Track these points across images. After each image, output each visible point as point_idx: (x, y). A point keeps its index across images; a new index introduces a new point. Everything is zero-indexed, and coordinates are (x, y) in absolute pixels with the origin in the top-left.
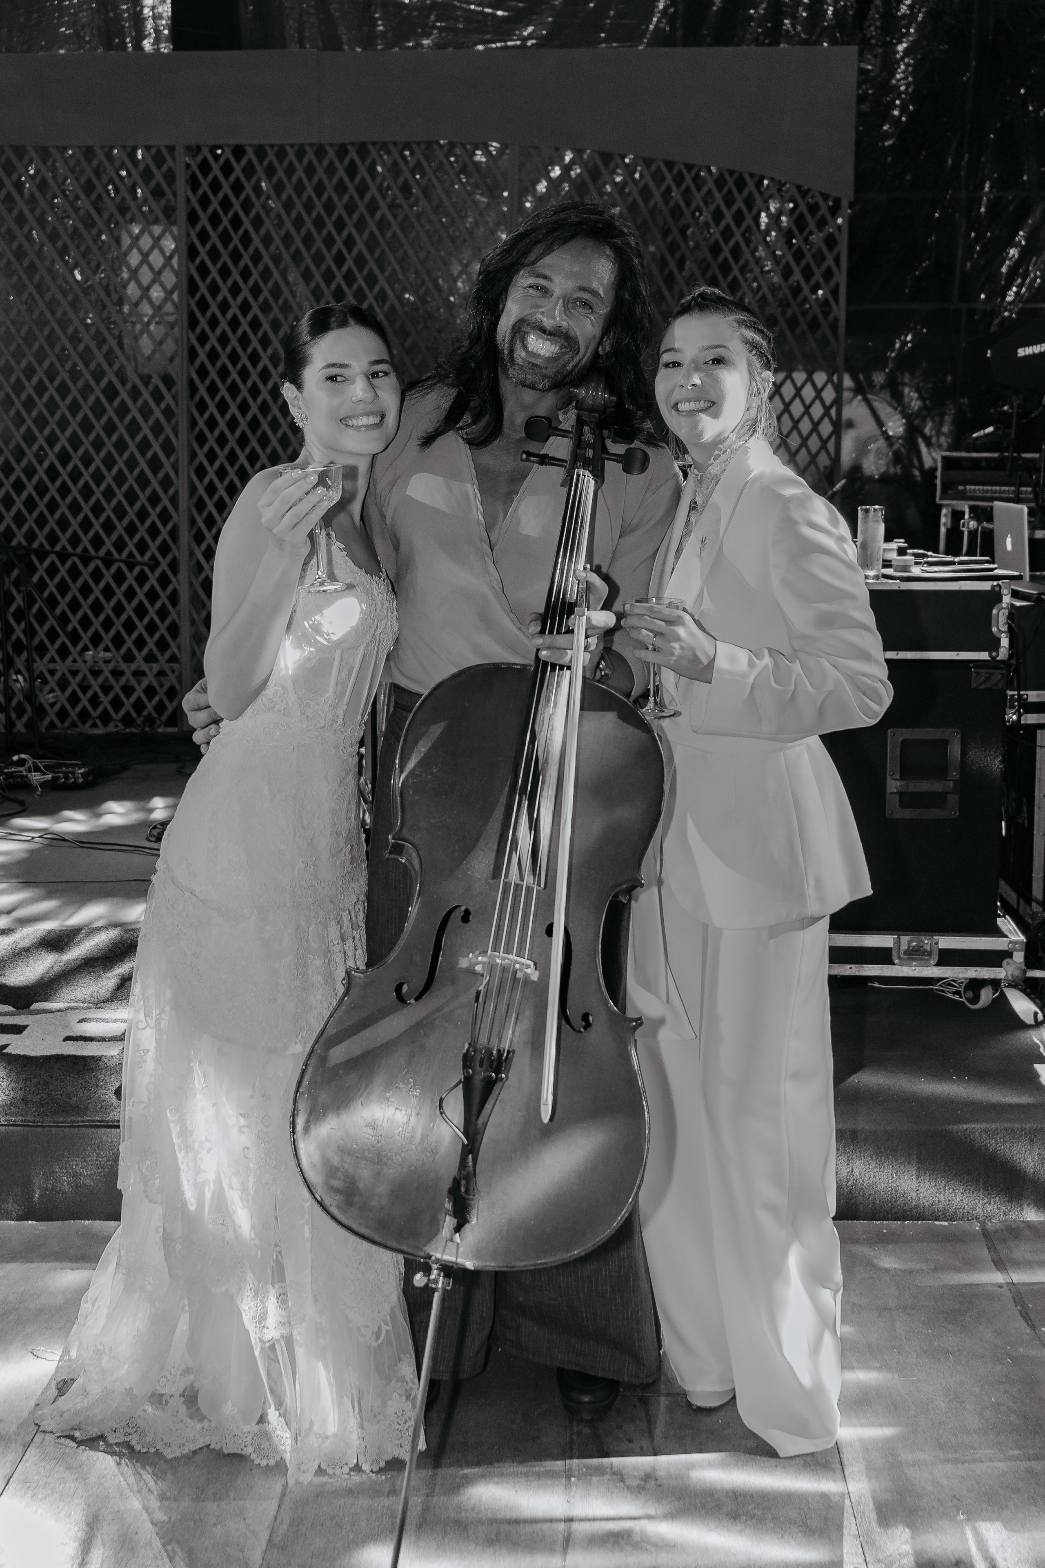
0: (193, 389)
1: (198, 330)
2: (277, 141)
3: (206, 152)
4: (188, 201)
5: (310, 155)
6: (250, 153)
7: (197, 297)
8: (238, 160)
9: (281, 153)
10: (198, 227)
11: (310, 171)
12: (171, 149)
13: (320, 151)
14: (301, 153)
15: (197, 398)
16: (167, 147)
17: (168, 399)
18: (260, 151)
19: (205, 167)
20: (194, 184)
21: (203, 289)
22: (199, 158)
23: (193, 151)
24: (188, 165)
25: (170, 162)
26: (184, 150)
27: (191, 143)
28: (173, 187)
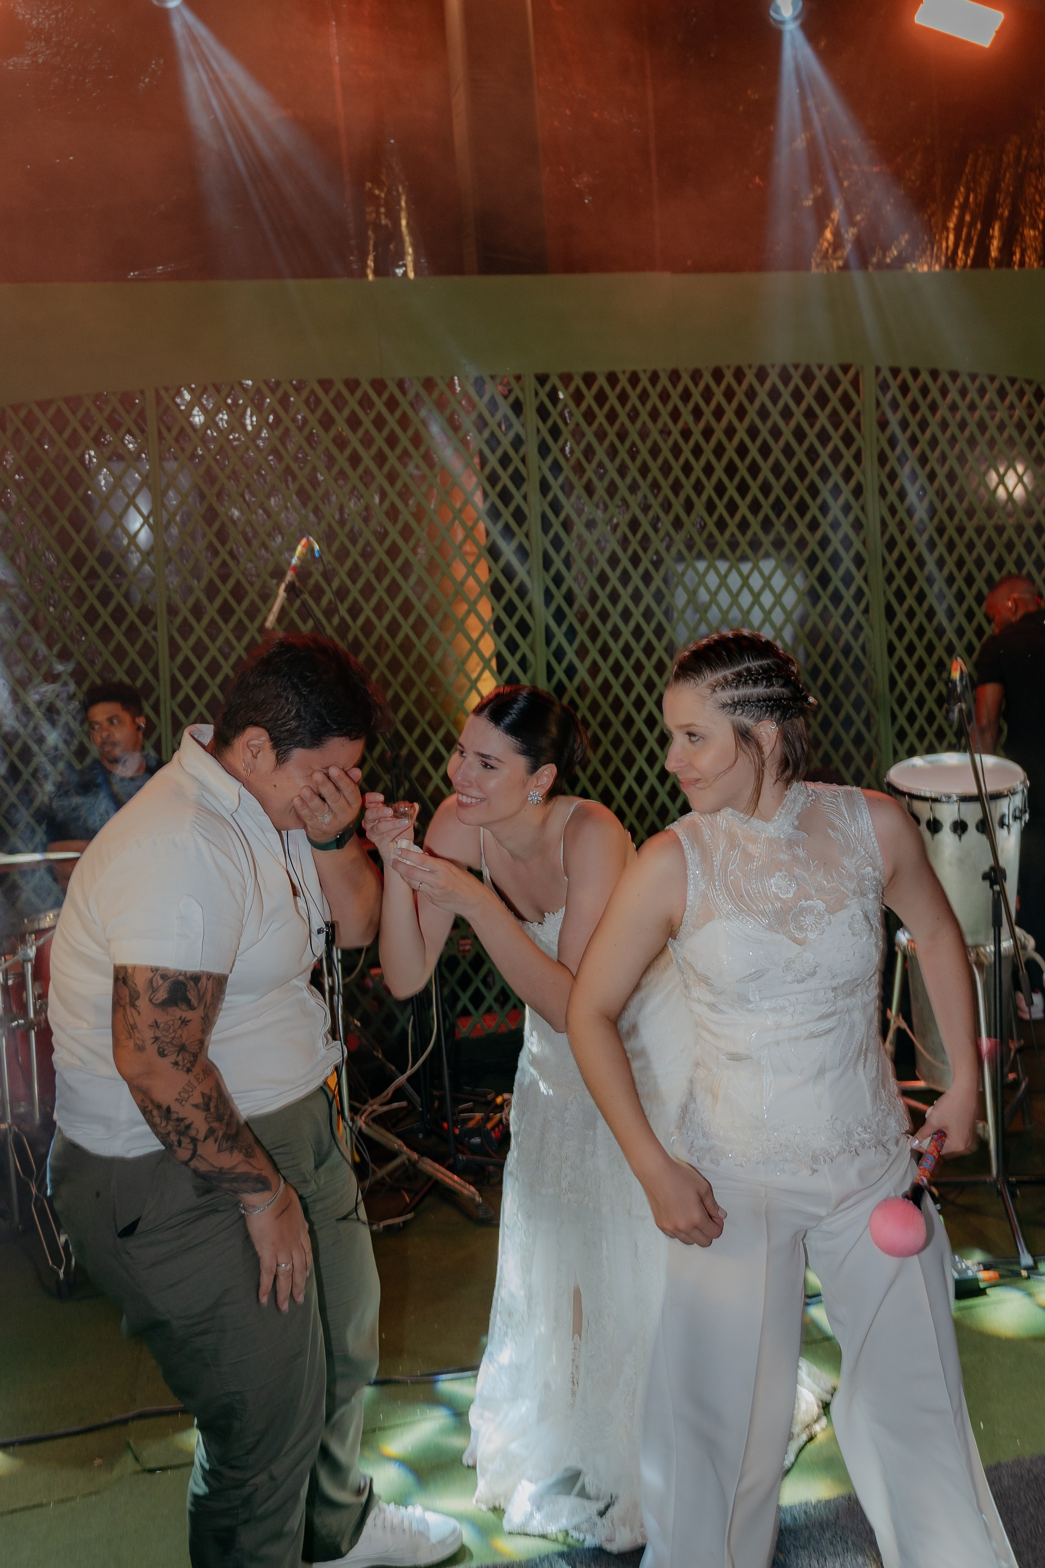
0: (549, 637)
1: (553, 571)
3: (554, 381)
4: (538, 431)
6: (602, 381)
7: (551, 534)
8: (589, 387)
10: (549, 460)
11: (665, 396)
12: (518, 378)
15: (554, 645)
16: (514, 376)
17: (524, 646)
19: (554, 396)
20: (543, 413)
21: (557, 527)
22: (548, 387)
23: (542, 379)
24: (537, 394)
25: (517, 392)
26: (533, 379)
27: (541, 370)
28: (522, 418)
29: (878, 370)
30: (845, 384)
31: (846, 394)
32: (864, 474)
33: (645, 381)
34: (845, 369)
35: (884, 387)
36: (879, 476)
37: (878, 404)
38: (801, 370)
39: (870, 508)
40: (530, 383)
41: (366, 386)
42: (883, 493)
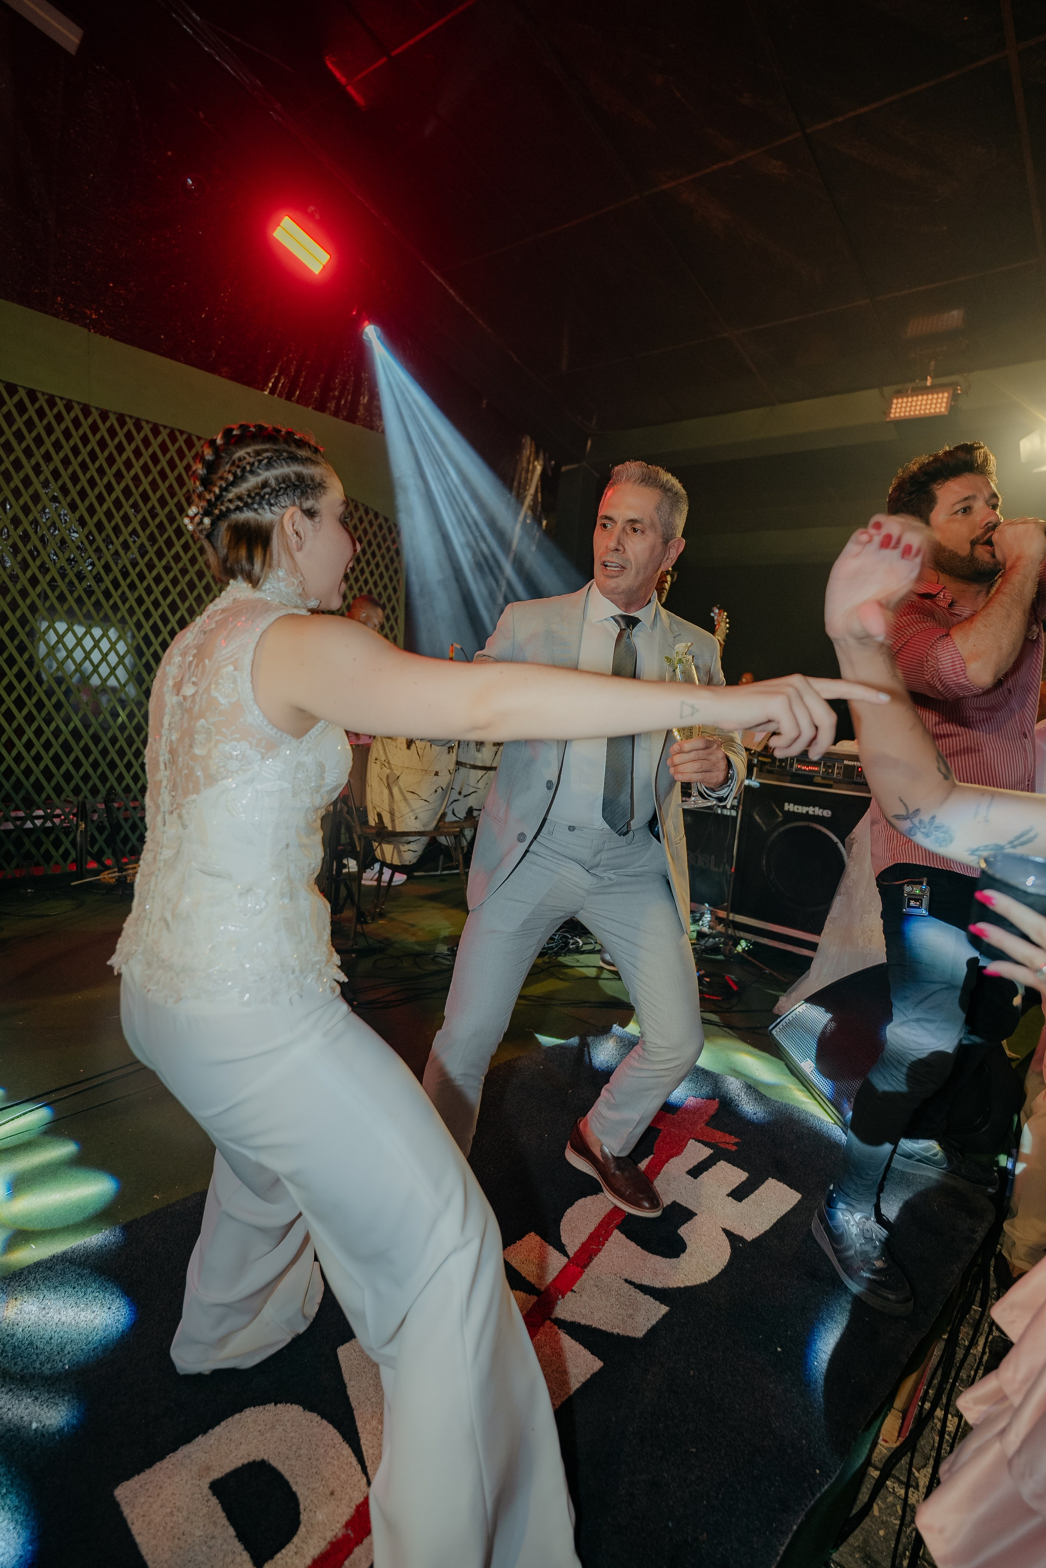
5: (77, 411)
6: (22, 394)
8: (10, 395)
9: (51, 401)
11: (76, 423)
13: (86, 410)
14: (69, 406)
18: (32, 394)
33: (60, 406)
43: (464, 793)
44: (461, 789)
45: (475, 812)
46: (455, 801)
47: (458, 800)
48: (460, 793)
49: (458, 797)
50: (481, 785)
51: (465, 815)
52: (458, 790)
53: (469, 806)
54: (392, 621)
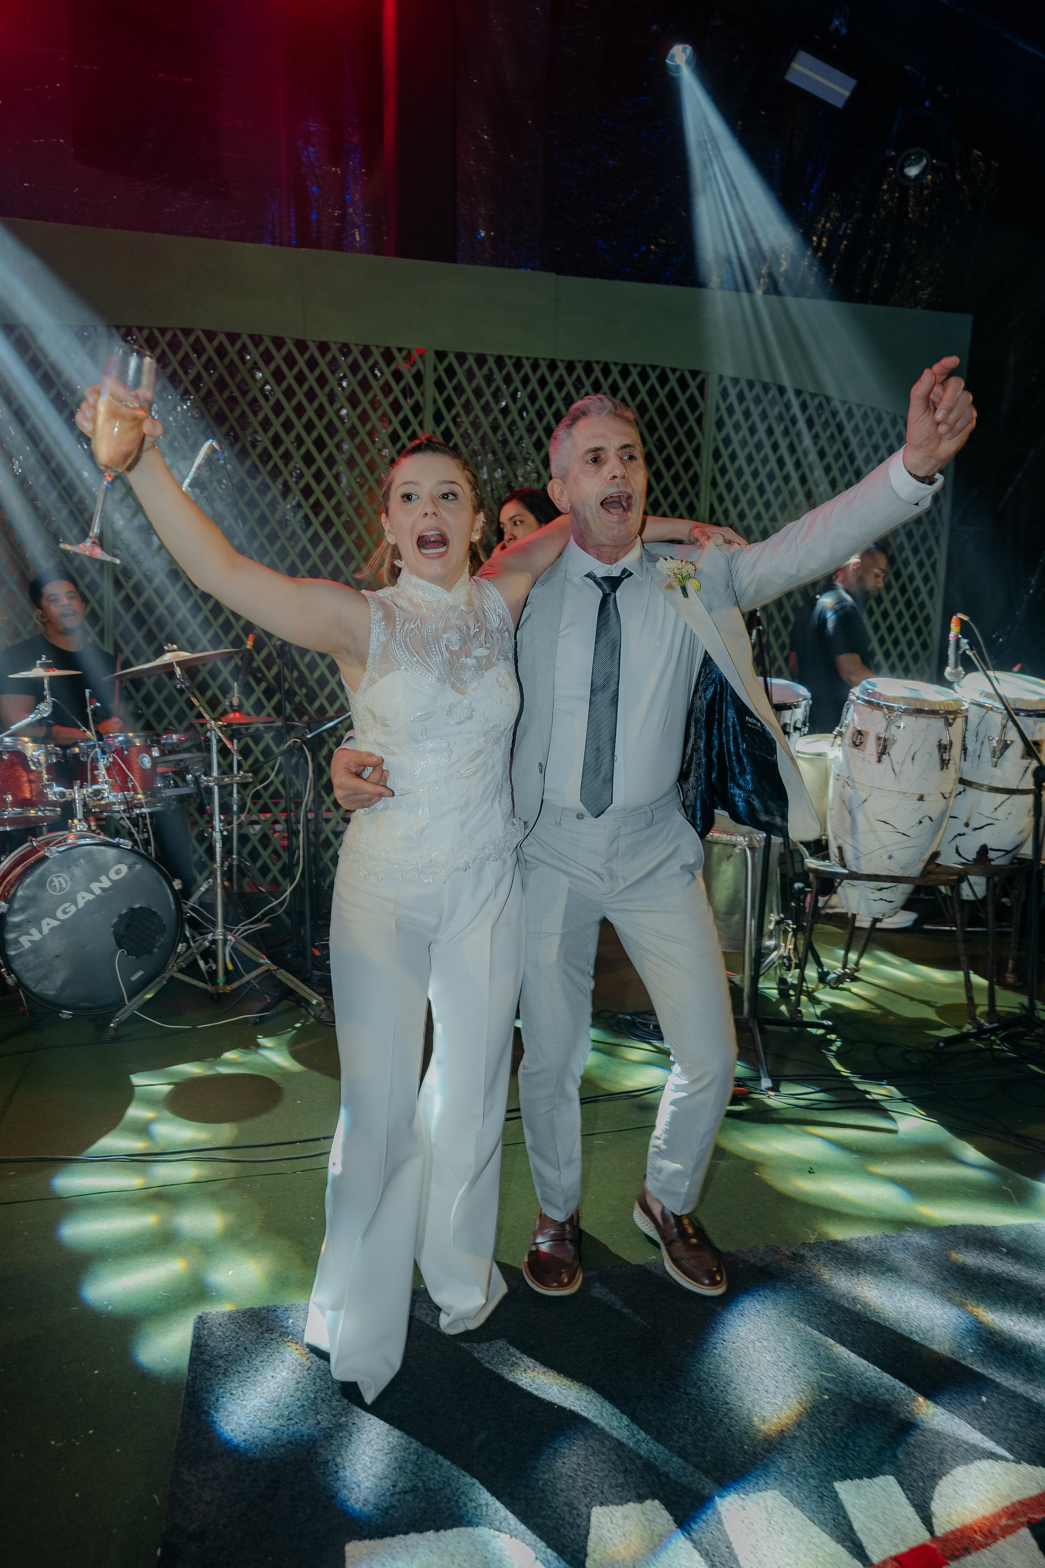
2: (516, 354)
3: (451, 358)
4: (435, 401)
5: (543, 369)
6: (491, 362)
8: (480, 367)
9: (518, 364)
10: (443, 427)
11: (543, 383)
12: (421, 353)
13: (552, 366)
14: (535, 366)
16: (418, 350)
18: (500, 361)
19: (451, 372)
20: (439, 385)
22: (446, 363)
23: (441, 355)
24: (435, 369)
25: (420, 365)
26: (433, 355)
27: (440, 348)
28: (422, 388)
29: (721, 378)
30: (693, 388)
31: (692, 397)
32: (700, 465)
33: (527, 367)
34: (694, 374)
35: (725, 394)
36: (713, 470)
37: (718, 409)
38: (658, 371)
39: (702, 495)
40: (431, 358)
41: (290, 346)
42: (714, 484)
43: (973, 824)
44: (969, 819)
45: (990, 852)
46: (960, 835)
47: (964, 834)
48: (967, 825)
49: (964, 830)
50: (1000, 814)
51: (975, 857)
52: (965, 820)
53: (982, 843)
54: (928, 568)
